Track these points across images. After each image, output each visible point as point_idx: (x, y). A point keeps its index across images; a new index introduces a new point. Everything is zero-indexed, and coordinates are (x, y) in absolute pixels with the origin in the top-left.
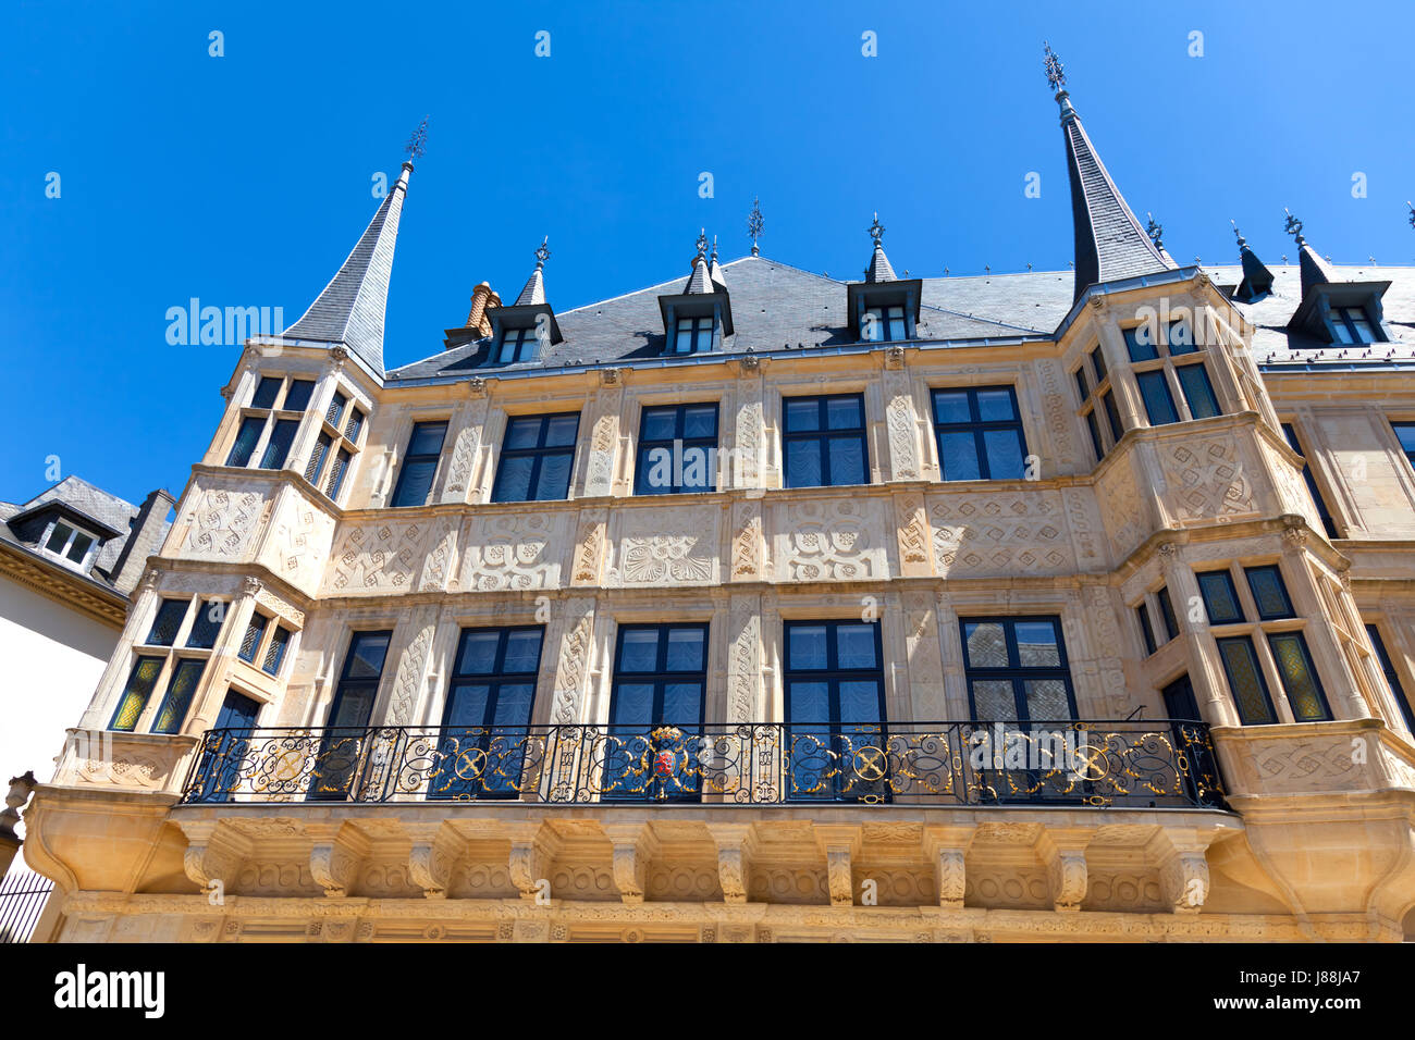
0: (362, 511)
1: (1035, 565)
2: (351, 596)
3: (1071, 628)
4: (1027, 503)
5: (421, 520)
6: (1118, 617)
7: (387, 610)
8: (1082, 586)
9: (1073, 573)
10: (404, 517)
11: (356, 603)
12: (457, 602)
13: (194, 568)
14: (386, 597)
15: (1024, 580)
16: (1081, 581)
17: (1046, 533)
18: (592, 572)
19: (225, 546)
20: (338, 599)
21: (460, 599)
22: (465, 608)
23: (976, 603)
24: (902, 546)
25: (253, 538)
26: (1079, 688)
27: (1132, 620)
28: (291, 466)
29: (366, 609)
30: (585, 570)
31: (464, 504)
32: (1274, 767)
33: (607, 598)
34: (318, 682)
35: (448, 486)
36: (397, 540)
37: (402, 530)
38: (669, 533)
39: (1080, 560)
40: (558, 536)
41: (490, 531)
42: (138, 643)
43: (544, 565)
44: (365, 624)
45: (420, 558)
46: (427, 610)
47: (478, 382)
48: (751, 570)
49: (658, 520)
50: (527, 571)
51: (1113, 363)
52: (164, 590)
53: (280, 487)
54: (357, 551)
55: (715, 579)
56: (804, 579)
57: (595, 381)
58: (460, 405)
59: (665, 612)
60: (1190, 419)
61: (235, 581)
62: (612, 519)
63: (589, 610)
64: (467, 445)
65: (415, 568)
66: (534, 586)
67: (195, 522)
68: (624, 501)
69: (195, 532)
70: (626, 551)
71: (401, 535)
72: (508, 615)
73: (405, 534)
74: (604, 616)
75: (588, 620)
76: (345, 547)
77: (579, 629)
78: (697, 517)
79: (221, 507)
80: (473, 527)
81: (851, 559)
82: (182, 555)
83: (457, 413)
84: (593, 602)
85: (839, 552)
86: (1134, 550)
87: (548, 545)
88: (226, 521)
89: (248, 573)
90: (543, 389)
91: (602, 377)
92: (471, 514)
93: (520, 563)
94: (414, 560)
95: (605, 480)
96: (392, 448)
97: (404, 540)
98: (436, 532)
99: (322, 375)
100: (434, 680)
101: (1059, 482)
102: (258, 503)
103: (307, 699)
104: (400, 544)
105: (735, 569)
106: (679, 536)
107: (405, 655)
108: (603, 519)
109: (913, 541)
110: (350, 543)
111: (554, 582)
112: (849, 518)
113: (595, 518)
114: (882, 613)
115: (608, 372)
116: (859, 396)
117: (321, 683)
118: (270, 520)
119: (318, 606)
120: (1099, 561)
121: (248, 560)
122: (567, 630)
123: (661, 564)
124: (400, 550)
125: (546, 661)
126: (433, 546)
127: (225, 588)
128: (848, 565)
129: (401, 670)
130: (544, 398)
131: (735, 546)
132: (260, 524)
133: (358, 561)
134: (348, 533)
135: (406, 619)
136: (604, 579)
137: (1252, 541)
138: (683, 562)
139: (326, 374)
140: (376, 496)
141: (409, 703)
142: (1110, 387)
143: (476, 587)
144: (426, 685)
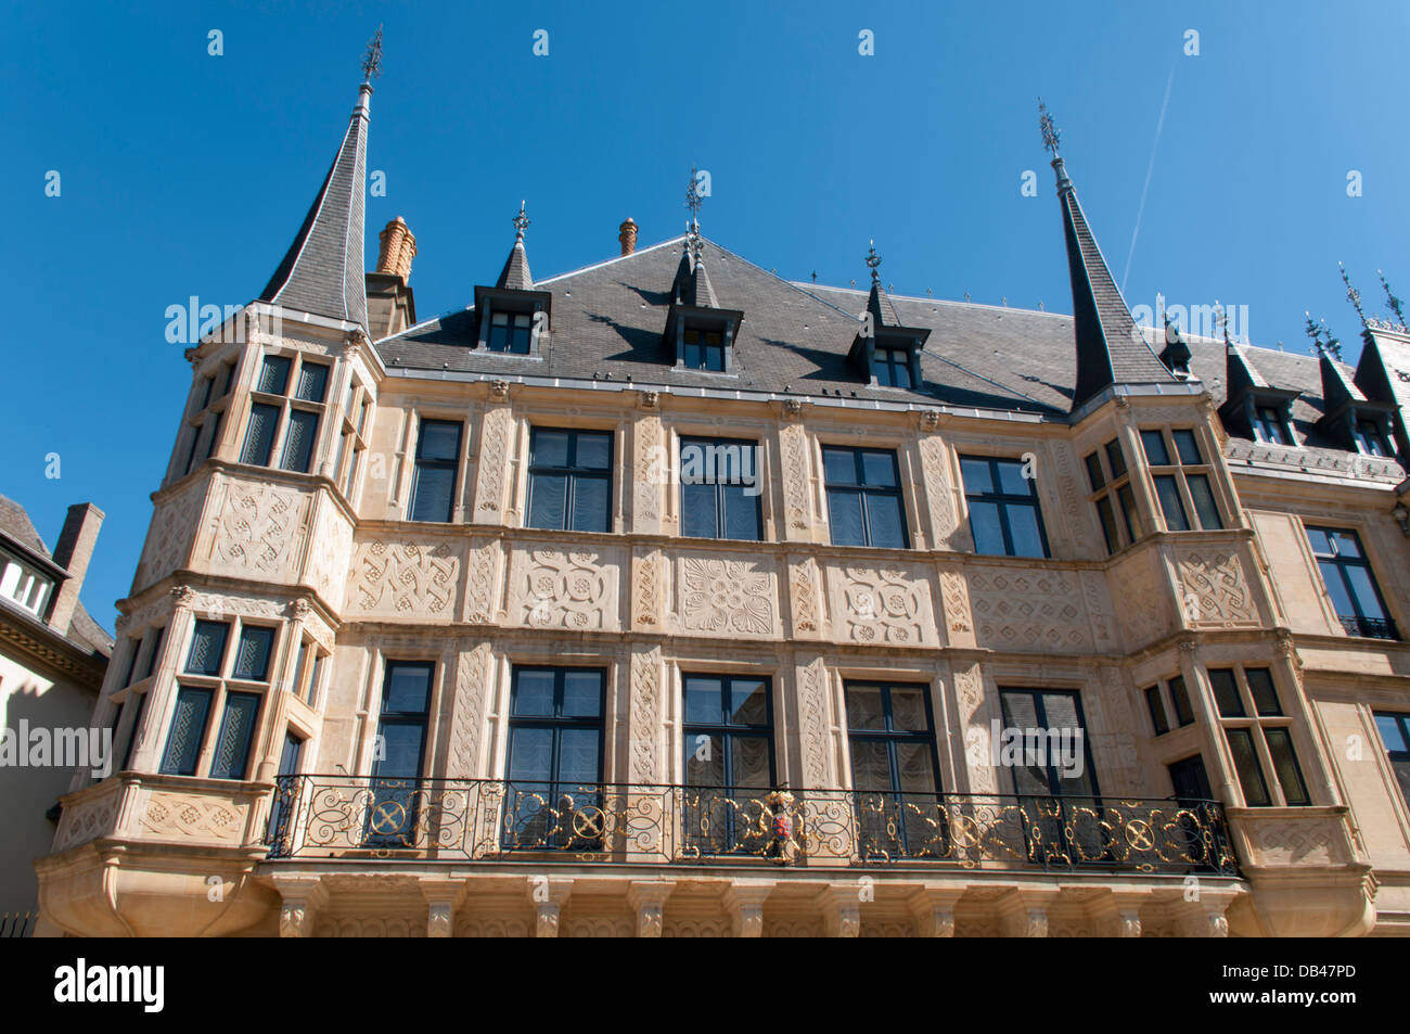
0: (383, 521)
1: (1059, 643)
2: (387, 621)
3: (1092, 704)
4: (1051, 581)
5: (452, 538)
6: (1130, 697)
7: (427, 641)
8: (1100, 665)
9: (1096, 655)
10: (432, 533)
11: (392, 630)
12: (509, 637)
13: (232, 586)
14: (429, 627)
15: (1054, 658)
16: (1101, 662)
17: (1068, 612)
18: (652, 615)
19: (262, 562)
20: (372, 624)
21: (513, 634)
22: (517, 644)
23: (1014, 674)
24: (948, 615)
25: (293, 553)
26: (1100, 759)
27: (1141, 700)
28: (321, 470)
29: (403, 636)
30: (646, 613)
31: (504, 527)
32: (1272, 842)
33: (671, 644)
34: (360, 716)
35: (479, 502)
36: (427, 559)
37: (431, 548)
38: (725, 580)
39: (1097, 641)
40: (609, 572)
41: (533, 559)
42: (180, 672)
43: (599, 603)
44: (402, 653)
45: (458, 582)
46: (476, 644)
47: (502, 385)
48: (812, 628)
49: (713, 565)
50: (583, 607)
51: (1135, 464)
52: (199, 608)
53: (313, 495)
54: (381, 569)
55: (777, 634)
56: (861, 640)
57: (630, 400)
58: (477, 406)
59: (730, 663)
60: (1200, 529)
61: (280, 603)
62: (666, 559)
63: (656, 656)
64: (495, 457)
65: (454, 594)
66: (591, 625)
67: (222, 530)
68: (676, 541)
69: (224, 543)
70: (684, 596)
71: (428, 554)
72: (567, 656)
73: (435, 554)
74: (670, 664)
75: (657, 667)
76: (365, 561)
77: (647, 676)
78: (751, 565)
79: (249, 513)
80: (515, 553)
81: (902, 623)
82: (214, 569)
83: (475, 414)
84: (658, 649)
85: (891, 615)
86: (1151, 639)
87: (601, 581)
88: (258, 530)
89: (295, 595)
90: (571, 402)
91: (641, 398)
92: (510, 538)
93: (572, 599)
94: (452, 584)
95: (653, 516)
96: (404, 447)
97: (437, 560)
98: (474, 554)
99: (338, 359)
100: (494, 721)
101: (1077, 564)
102: (291, 513)
103: (349, 735)
104: (432, 564)
105: (796, 626)
106: (736, 585)
107: (459, 692)
108: (660, 562)
109: (958, 611)
110: (371, 558)
111: (613, 625)
112: (898, 580)
113: (649, 557)
114: (933, 679)
115: (646, 395)
116: (893, 452)
117: (363, 718)
118: (310, 534)
119: (347, 629)
120: (1112, 643)
121: (293, 582)
122: (635, 677)
123: (721, 613)
124: (434, 569)
125: (614, 707)
126: (472, 572)
127: (270, 611)
128: (900, 630)
129: (458, 708)
130: (574, 411)
131: (794, 601)
132: (298, 538)
133: (384, 580)
134: (367, 546)
135: (452, 651)
136: (667, 625)
137: (1253, 647)
138: (743, 612)
139: (343, 360)
140: (394, 505)
141: (472, 746)
142: (1128, 484)
143: (527, 621)
144: (487, 727)
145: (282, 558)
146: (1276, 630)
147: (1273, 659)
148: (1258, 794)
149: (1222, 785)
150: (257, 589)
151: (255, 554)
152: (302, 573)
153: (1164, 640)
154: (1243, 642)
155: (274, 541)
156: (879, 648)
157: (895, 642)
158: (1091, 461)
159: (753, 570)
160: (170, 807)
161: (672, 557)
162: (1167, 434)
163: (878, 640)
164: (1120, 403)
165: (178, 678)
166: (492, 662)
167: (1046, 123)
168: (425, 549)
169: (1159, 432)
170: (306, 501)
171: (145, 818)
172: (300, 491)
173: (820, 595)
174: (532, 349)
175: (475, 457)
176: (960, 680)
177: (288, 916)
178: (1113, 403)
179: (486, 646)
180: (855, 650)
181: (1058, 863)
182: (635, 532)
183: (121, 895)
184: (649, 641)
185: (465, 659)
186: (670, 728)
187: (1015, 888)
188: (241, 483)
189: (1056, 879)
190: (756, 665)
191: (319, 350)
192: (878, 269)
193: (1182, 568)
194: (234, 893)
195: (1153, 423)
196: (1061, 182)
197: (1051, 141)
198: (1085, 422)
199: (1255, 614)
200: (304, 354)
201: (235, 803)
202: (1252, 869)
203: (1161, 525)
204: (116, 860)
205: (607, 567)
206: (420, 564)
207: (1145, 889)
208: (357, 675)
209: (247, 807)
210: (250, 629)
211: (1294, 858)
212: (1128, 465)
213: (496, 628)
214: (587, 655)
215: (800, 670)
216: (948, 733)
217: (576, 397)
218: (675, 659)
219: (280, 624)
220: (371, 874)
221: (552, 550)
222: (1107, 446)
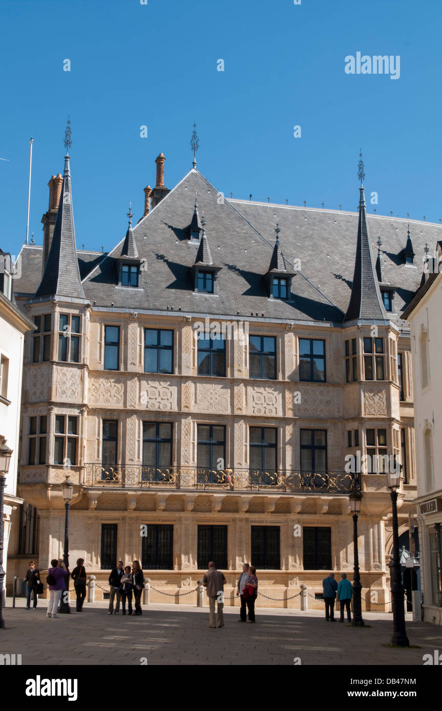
0: (97, 370)
1: (323, 414)
2: (103, 408)
3: (330, 435)
4: (324, 391)
5: (121, 376)
6: (343, 434)
7: (116, 414)
8: (335, 422)
9: (335, 418)
10: (113, 375)
11: (105, 411)
13: (65, 405)
14: (116, 410)
15: (320, 420)
16: (335, 420)
17: (328, 402)
18: (188, 405)
19: (71, 396)
20: (98, 408)
21: (143, 412)
22: (144, 415)
23: (306, 425)
24: (287, 405)
25: (79, 392)
26: (329, 453)
27: (346, 434)
28: (84, 361)
29: (108, 412)
30: (186, 404)
31: (139, 373)
32: (372, 485)
33: (194, 416)
34: (97, 439)
35: (129, 362)
36: (113, 384)
37: (114, 380)
38: (212, 391)
39: (336, 413)
40: (174, 389)
41: (148, 384)
42: (55, 433)
43: (171, 400)
44: (108, 417)
45: (124, 393)
46: (132, 415)
47: (135, 315)
48: (240, 409)
49: (209, 386)
50: (165, 402)
51: (359, 352)
52: (56, 413)
53: (82, 370)
54: (98, 387)
55: (229, 412)
56: (257, 414)
57: (181, 319)
58: (125, 321)
59: (213, 422)
60: (376, 380)
61: (78, 410)
62: (193, 384)
63: (190, 420)
64: (133, 344)
65: (123, 397)
66: (168, 409)
67: (58, 385)
68: (197, 377)
69: (59, 389)
70: (199, 397)
71: (113, 382)
72: (160, 419)
73: (115, 382)
74: (194, 422)
75: (190, 423)
76: (93, 385)
77: (187, 426)
78: (221, 386)
79: (65, 378)
80: (142, 382)
81: (271, 407)
82: (59, 400)
83: (124, 325)
84: (190, 417)
85: (268, 404)
86: (352, 416)
87: (171, 392)
88: (68, 385)
89: (82, 407)
90: (159, 319)
91: (185, 319)
92: (140, 377)
93: (162, 399)
94: (122, 393)
95: (188, 367)
96: (101, 340)
97: (116, 385)
98: (129, 383)
99: (83, 314)
100: (139, 441)
101: (335, 385)
102: (77, 377)
103: (95, 445)
104: (115, 386)
105: (235, 409)
106: (216, 394)
107: (128, 432)
108: (190, 384)
109: (290, 403)
110: (94, 384)
111: (175, 409)
112: (271, 391)
113: (187, 383)
114: (279, 427)
115: (187, 319)
116: (275, 337)
117: (98, 440)
118: (83, 385)
119: (92, 411)
120: (341, 414)
121: (81, 403)
122: (183, 427)
123: (211, 404)
124: (116, 388)
125: (176, 437)
126: (128, 389)
127: (75, 412)
128: (270, 410)
129: (127, 437)
130: (160, 323)
131: (235, 400)
132: (80, 386)
133: (100, 392)
134: (93, 379)
135: (124, 417)
136: (193, 409)
137: (382, 423)
138: (218, 404)
139: (85, 315)
140: (100, 363)
141: (132, 449)
142: (356, 358)
143: (147, 407)
144: (137, 443)
145: (76, 393)
146: (390, 418)
147: (387, 427)
150: (71, 406)
151: (69, 393)
152: (83, 399)
153: (356, 418)
154: (379, 421)
155: (72, 388)
156: (262, 417)
157: (268, 415)
158: (347, 342)
159: (222, 388)
160: (59, 473)
161: (195, 383)
162: (373, 340)
163: (262, 414)
164: (358, 328)
165: (55, 435)
166: (137, 421)
167: (361, 164)
168: (112, 380)
169: (369, 340)
170: (81, 372)
171: (54, 477)
172: (79, 369)
173: (244, 397)
174: (139, 285)
175: (126, 343)
176: (287, 428)
177: (93, 502)
178: (356, 327)
179: (135, 416)
180: (254, 417)
181: (308, 491)
182: (182, 375)
183: (51, 497)
184: (187, 415)
185: (128, 420)
186: (193, 443)
187: (293, 497)
188: (61, 368)
189: (305, 495)
190: (222, 423)
191: (77, 312)
193: (366, 394)
194: (79, 496)
195: (368, 335)
196: (361, 202)
198: (348, 329)
199: (386, 411)
200: (72, 314)
201: (75, 472)
202: (363, 494)
203: (363, 378)
204: (50, 489)
205: (173, 387)
206: (111, 386)
207: (331, 498)
208: (95, 426)
209: (78, 473)
210: (70, 418)
211: (376, 490)
212: (357, 352)
213: (138, 410)
214: (167, 419)
215: (236, 425)
216: (281, 445)
217: (161, 318)
218: (195, 420)
219: (79, 416)
221: (155, 381)
222: (352, 340)
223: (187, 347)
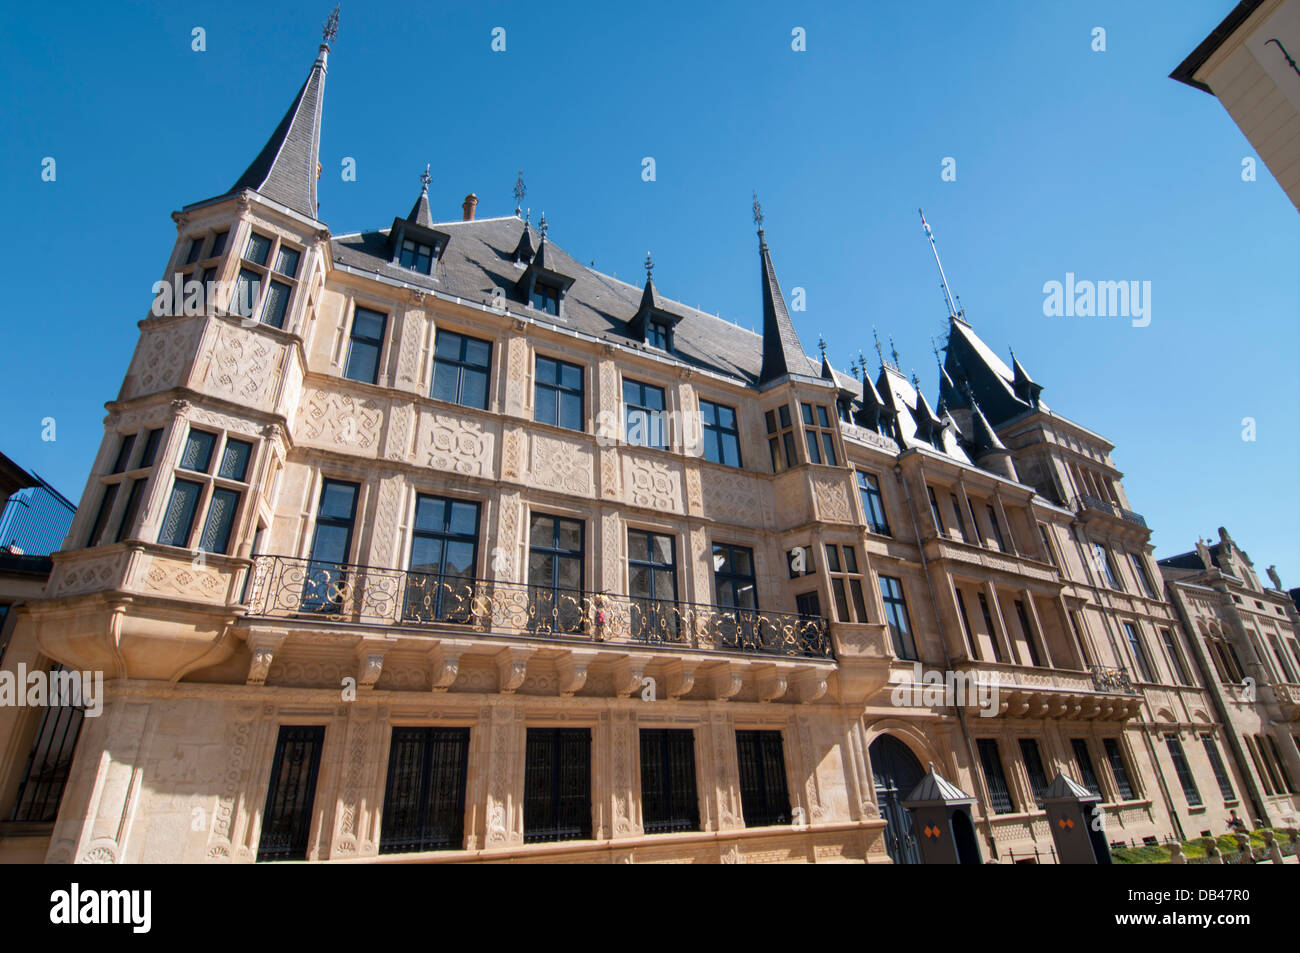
0: (327, 376)
1: (746, 520)
2: (328, 450)
3: (757, 558)
4: (743, 483)
5: (377, 397)
6: (780, 556)
7: (357, 468)
8: (766, 535)
9: (764, 529)
10: (363, 391)
11: (331, 456)
12: (417, 473)
13: (222, 406)
14: (359, 458)
15: (742, 528)
16: (766, 533)
17: (751, 502)
18: (515, 471)
19: (245, 391)
20: (316, 450)
21: (420, 471)
22: (422, 478)
23: (721, 535)
24: (689, 496)
25: (269, 389)
26: (759, 589)
27: (784, 558)
28: (294, 328)
29: (338, 462)
30: (511, 469)
31: (418, 396)
32: (850, 642)
33: (528, 492)
34: (303, 516)
35: (399, 374)
36: (359, 409)
37: (362, 401)
38: (562, 454)
39: (765, 522)
40: (488, 438)
41: (436, 421)
42: (177, 467)
43: (480, 458)
44: (337, 474)
45: (381, 429)
46: (393, 475)
47: (422, 294)
48: (613, 493)
49: (555, 443)
50: (468, 459)
51: (797, 421)
52: (194, 419)
53: (287, 347)
54: (324, 410)
55: (592, 494)
56: (640, 504)
57: (508, 324)
58: (399, 305)
59: (563, 509)
60: (827, 465)
61: (259, 425)
62: (525, 435)
63: (516, 499)
64: (412, 344)
65: (378, 437)
66: (474, 473)
67: (214, 361)
68: (533, 424)
69: (214, 370)
70: (536, 461)
71: (361, 405)
72: (456, 490)
73: (365, 405)
74: (525, 505)
75: (517, 506)
76: (311, 403)
77: (510, 511)
78: (579, 447)
79: (236, 352)
80: (423, 414)
81: (663, 496)
82: (206, 390)
83: (397, 311)
84: (518, 494)
85: (658, 491)
86: (795, 524)
87: (481, 443)
88: (243, 366)
89: (271, 421)
90: (467, 316)
91: (515, 324)
92: (421, 403)
93: (461, 453)
94: (377, 429)
95: (518, 405)
96: (344, 324)
97: (365, 410)
98: (394, 411)
99: (309, 249)
100: (404, 531)
101: (758, 475)
102: (269, 357)
103: (294, 528)
104: (362, 413)
105: (603, 490)
106: (568, 459)
107: (380, 508)
108: (520, 434)
109: (695, 494)
110: (315, 401)
111: (489, 474)
112: (663, 470)
113: (515, 432)
114: (678, 533)
115: (520, 322)
116: (662, 390)
117: (306, 518)
118: (283, 376)
119: (297, 451)
120: (772, 523)
121: (269, 409)
122: (502, 511)
123: (558, 476)
124: (363, 418)
125: (487, 529)
126: (392, 423)
127: (251, 430)
128: (663, 501)
129: (378, 519)
130: (468, 323)
131: (603, 475)
132: (273, 378)
133: (325, 418)
134: (313, 391)
135: (375, 478)
136: (523, 479)
137: (848, 534)
138: (572, 477)
139: (313, 250)
140: (335, 365)
141: (387, 546)
142: (791, 432)
143: (430, 464)
144: (398, 534)
145: (261, 391)
146: (860, 526)
147: (857, 542)
148: (845, 616)
149: (828, 609)
150: (241, 412)
151: (241, 384)
152: (277, 405)
153: (804, 525)
154: (843, 531)
155: (255, 376)
156: (650, 511)
157: (659, 508)
158: (769, 415)
159: (579, 450)
160: (167, 571)
161: (529, 434)
162: (814, 407)
163: (649, 505)
164: (793, 384)
165: (176, 471)
166: (404, 489)
167: (756, 207)
168: (358, 402)
169: (809, 405)
170: (281, 352)
171: (147, 577)
172: (277, 342)
173: (618, 473)
174: (432, 271)
175: (397, 341)
176: (694, 535)
177: (260, 659)
178: (788, 384)
179: (400, 477)
180: (636, 511)
181: (749, 648)
182: (506, 413)
183: (124, 636)
184: (513, 488)
185: (385, 483)
186: (523, 547)
187: (728, 662)
188: (230, 327)
189: (749, 657)
190: (578, 512)
191: (296, 239)
192: (651, 271)
193: (818, 486)
194: (217, 639)
195: (808, 400)
196: (762, 245)
197: (758, 219)
198: (770, 392)
199: (850, 515)
200: (283, 239)
201: (220, 572)
202: (842, 656)
203: (808, 460)
204: (123, 609)
205: (486, 434)
206: (353, 411)
207: (792, 665)
208: (302, 486)
209: (229, 576)
210: (233, 441)
211: (860, 651)
212: (793, 422)
213: (409, 465)
214: (470, 492)
215: (604, 518)
216: (685, 567)
217: (471, 313)
218: (528, 502)
219: (258, 441)
220: (327, 631)
221: (450, 417)
222: (780, 409)
223: (516, 371)
